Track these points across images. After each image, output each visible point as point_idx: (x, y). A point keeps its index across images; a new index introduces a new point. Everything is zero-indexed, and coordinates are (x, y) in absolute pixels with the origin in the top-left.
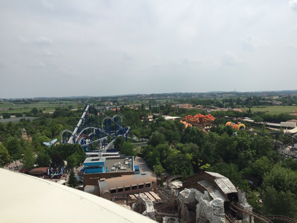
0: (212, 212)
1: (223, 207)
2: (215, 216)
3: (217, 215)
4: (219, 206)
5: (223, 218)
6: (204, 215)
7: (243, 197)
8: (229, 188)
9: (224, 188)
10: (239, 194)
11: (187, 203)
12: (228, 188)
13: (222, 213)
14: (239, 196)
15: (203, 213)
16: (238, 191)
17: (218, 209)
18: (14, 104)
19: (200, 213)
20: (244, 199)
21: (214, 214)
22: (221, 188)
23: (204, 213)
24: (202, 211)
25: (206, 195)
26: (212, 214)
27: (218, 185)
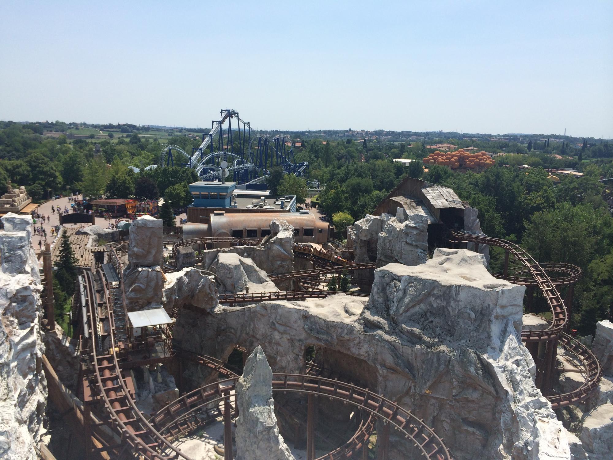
0: (402, 240)
1: (425, 229)
2: (407, 248)
3: (412, 245)
4: (417, 226)
5: (422, 251)
6: (390, 251)
7: (472, 218)
8: (447, 200)
9: (437, 201)
10: (466, 212)
11: (365, 239)
12: (444, 201)
13: (423, 242)
14: (465, 218)
15: (388, 249)
16: (465, 207)
17: (415, 232)
18: (101, 132)
19: (384, 249)
20: (475, 221)
21: (407, 243)
22: (430, 199)
23: (390, 248)
24: (388, 245)
25: (400, 215)
26: (402, 243)
27: (426, 195)
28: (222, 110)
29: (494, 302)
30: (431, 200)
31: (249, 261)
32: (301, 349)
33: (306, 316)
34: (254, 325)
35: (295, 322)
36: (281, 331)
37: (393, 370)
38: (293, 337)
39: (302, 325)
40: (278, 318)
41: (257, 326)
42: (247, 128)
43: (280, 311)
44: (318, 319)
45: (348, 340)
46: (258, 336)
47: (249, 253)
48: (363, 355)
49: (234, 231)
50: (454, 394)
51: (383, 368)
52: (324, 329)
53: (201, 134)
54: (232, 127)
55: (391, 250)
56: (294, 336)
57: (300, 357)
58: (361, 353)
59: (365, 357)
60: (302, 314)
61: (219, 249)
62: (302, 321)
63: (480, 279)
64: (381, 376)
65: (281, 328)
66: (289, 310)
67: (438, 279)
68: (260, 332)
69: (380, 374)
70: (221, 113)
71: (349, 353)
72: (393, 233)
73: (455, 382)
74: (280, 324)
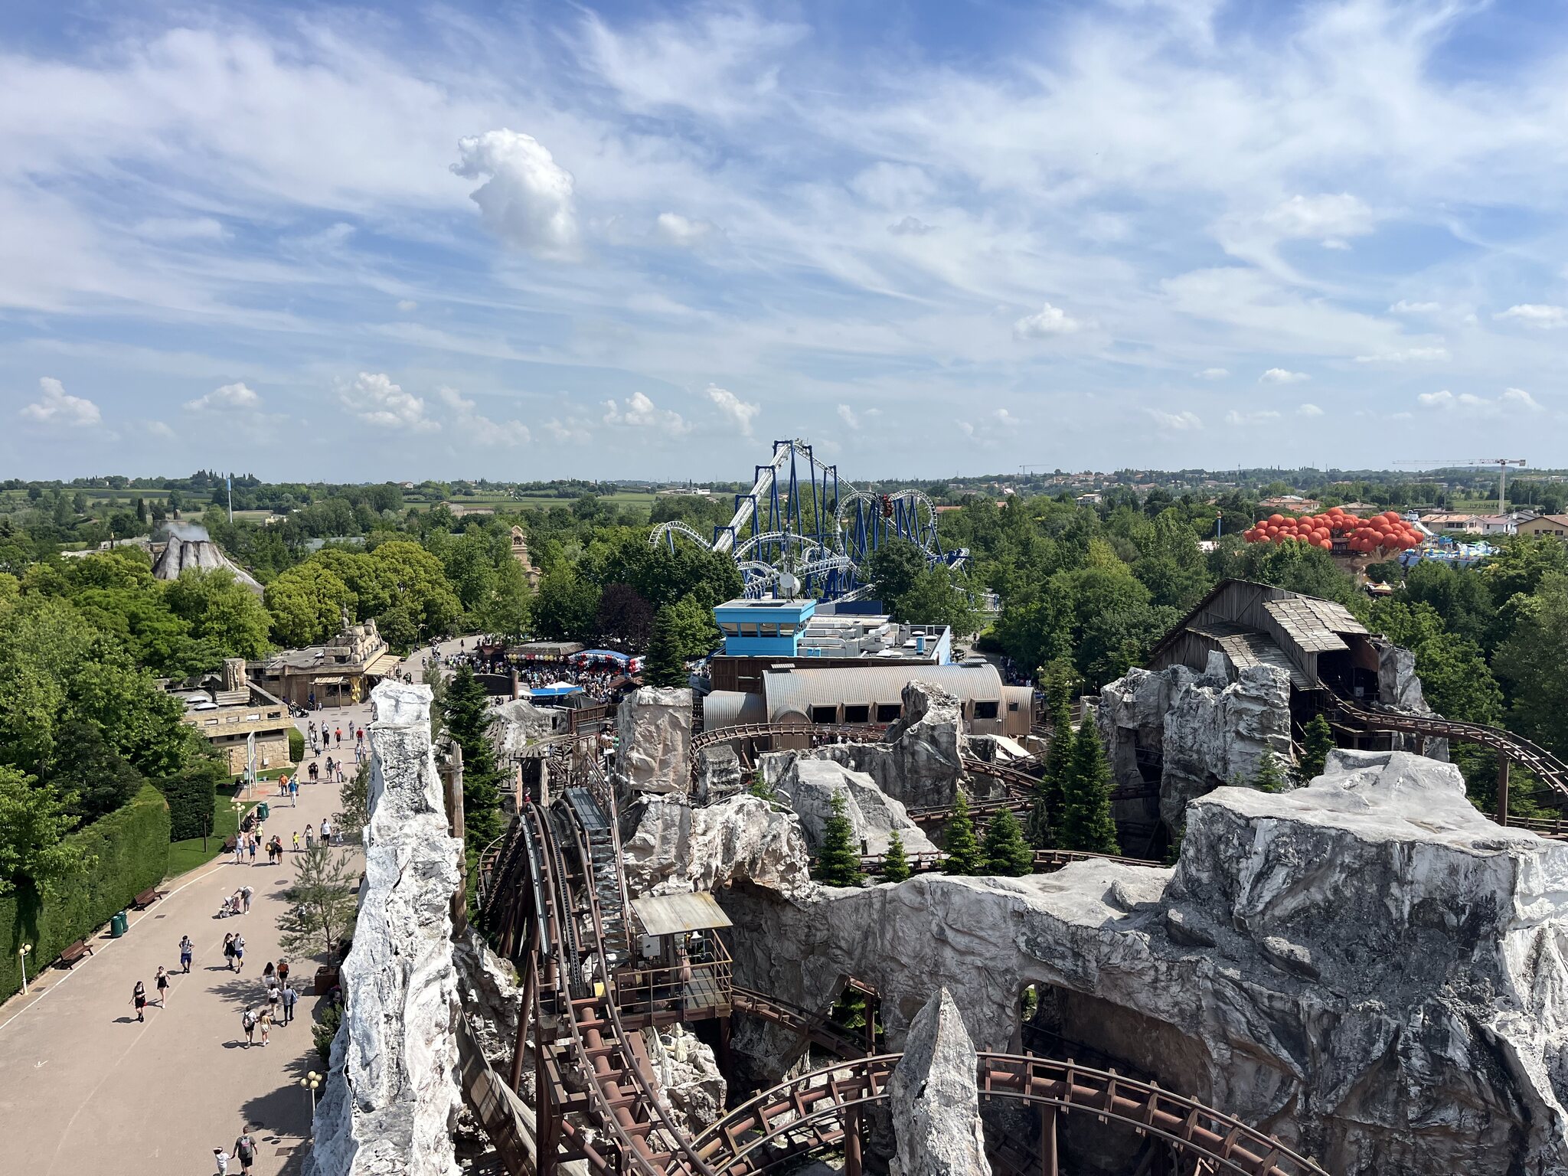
0: (1227, 729)
1: (1283, 701)
2: (1240, 746)
3: (1252, 739)
4: (1263, 694)
5: (1277, 754)
6: (1195, 756)
7: (1401, 675)
8: (1331, 632)
9: (1309, 634)
10: (1383, 659)
11: (1130, 726)
12: (1326, 633)
13: (1280, 733)
14: (1381, 673)
15: (1191, 749)
17: (1258, 708)
19: (1179, 750)
20: (1409, 681)
21: (1238, 733)
22: (1290, 631)
23: (1195, 748)
24: (1189, 741)
25: (1215, 668)
26: (1228, 734)
27: (1278, 619)
28: (776, 443)
29: (1506, 885)
30: (1292, 632)
31: (864, 779)
32: (1008, 990)
33: (1022, 916)
34: (894, 931)
35: (994, 927)
36: (961, 947)
37: (1247, 1051)
38: (990, 964)
39: (1012, 934)
40: (951, 916)
41: (901, 934)
42: (830, 479)
43: (956, 899)
44: (1050, 919)
45: (1129, 973)
46: (904, 960)
47: (860, 760)
48: (1168, 1012)
49: (816, 709)
50: (1410, 1116)
51: (1222, 1045)
52: (1064, 946)
53: (731, 496)
54: (799, 477)
55: (1198, 752)
56: (991, 959)
57: (1009, 1012)
58: (1162, 1005)
59: (1171, 1016)
60: (1010, 906)
61: (793, 750)
62: (1010, 923)
63: (1461, 828)
64: (1215, 1065)
65: (961, 941)
66: (979, 897)
67: (1352, 827)
68: (909, 950)
69: (1212, 1060)
70: (775, 448)
71: (1131, 1005)
72: (1200, 711)
73: (1413, 1085)
74: (957, 931)
